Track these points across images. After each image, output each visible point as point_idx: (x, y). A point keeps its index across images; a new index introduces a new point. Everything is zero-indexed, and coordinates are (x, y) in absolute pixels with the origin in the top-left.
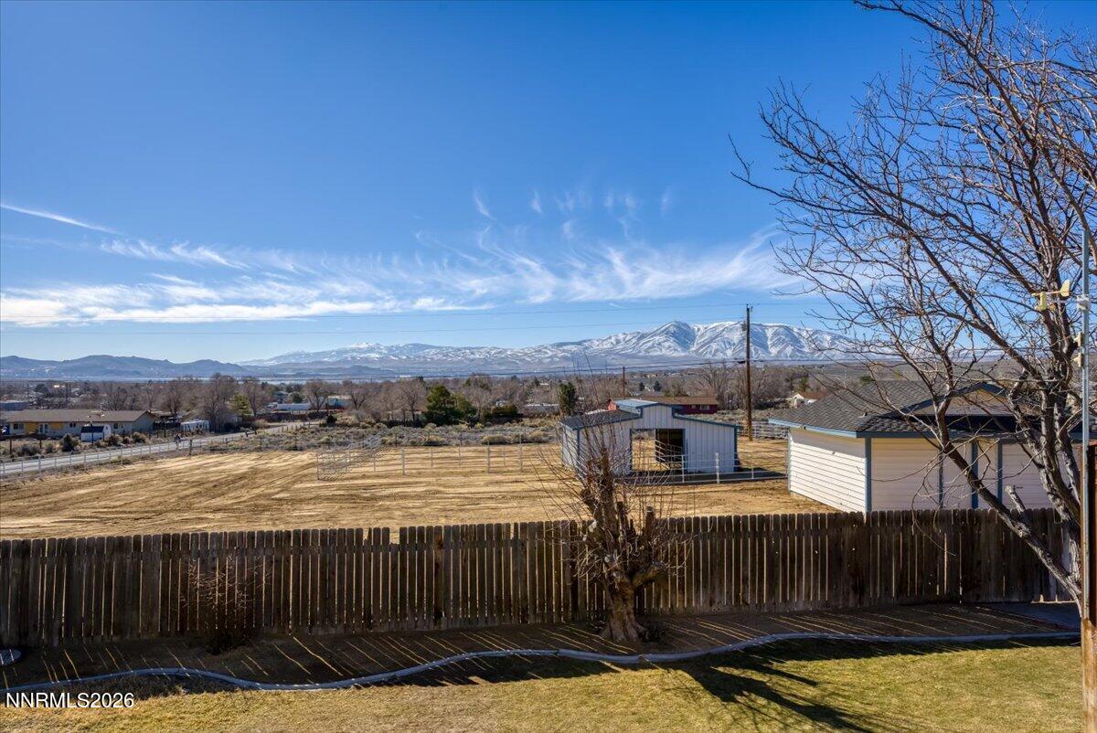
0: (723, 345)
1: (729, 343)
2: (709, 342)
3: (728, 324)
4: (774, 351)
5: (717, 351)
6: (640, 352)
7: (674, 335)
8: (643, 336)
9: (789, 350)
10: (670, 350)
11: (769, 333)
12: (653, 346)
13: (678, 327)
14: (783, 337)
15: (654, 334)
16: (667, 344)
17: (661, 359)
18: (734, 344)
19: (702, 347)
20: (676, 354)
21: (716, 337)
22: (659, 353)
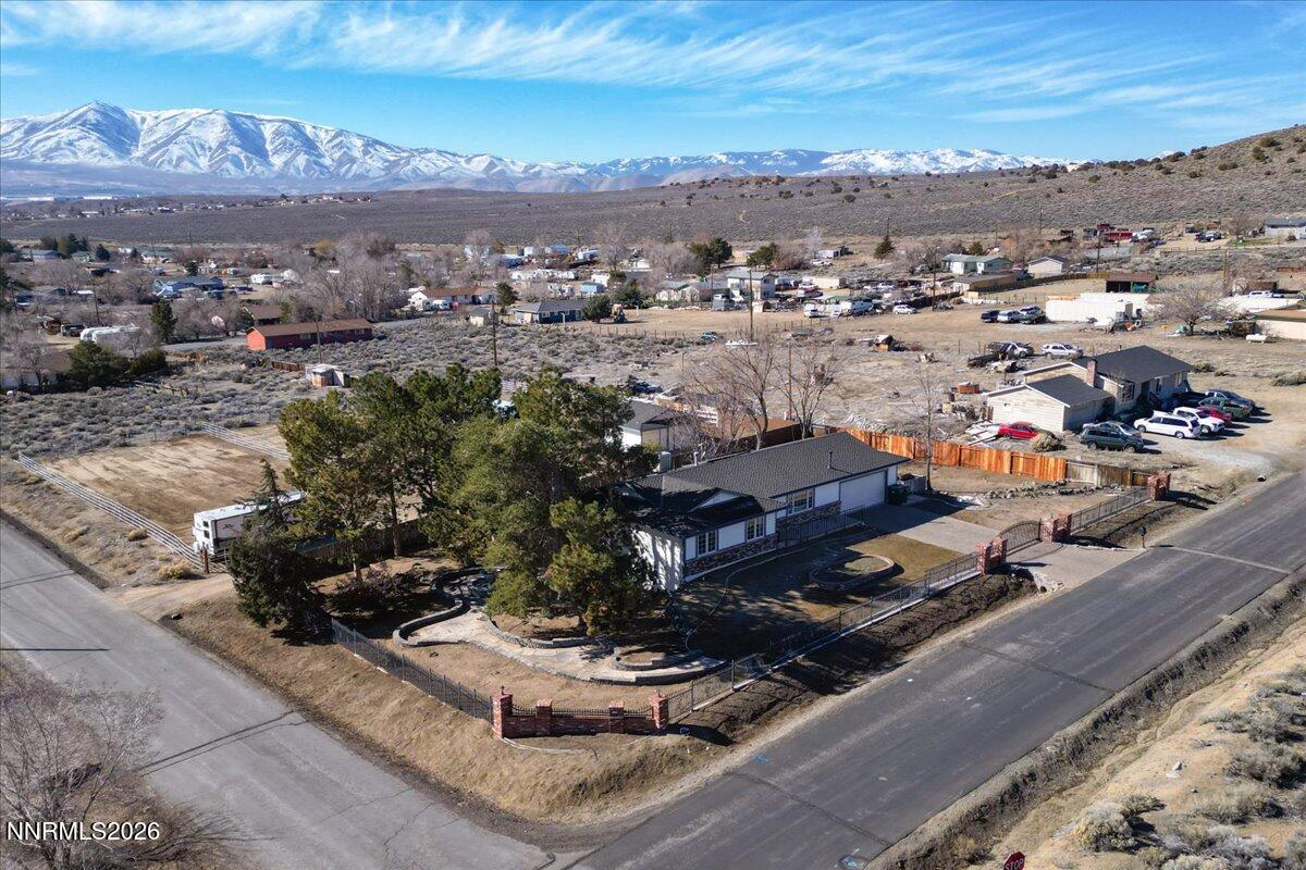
0: (191, 150)
1: (202, 147)
2: (165, 144)
3: (195, 112)
4: (277, 161)
5: (181, 159)
6: (32, 157)
7: (96, 127)
8: (34, 128)
9: (302, 160)
10: (92, 153)
11: (268, 131)
12: (57, 148)
13: (104, 114)
14: (290, 139)
15: (56, 125)
16: (85, 144)
17: (77, 171)
18: (210, 148)
19: (153, 150)
20: (105, 163)
21: (177, 135)
22: (71, 160)
